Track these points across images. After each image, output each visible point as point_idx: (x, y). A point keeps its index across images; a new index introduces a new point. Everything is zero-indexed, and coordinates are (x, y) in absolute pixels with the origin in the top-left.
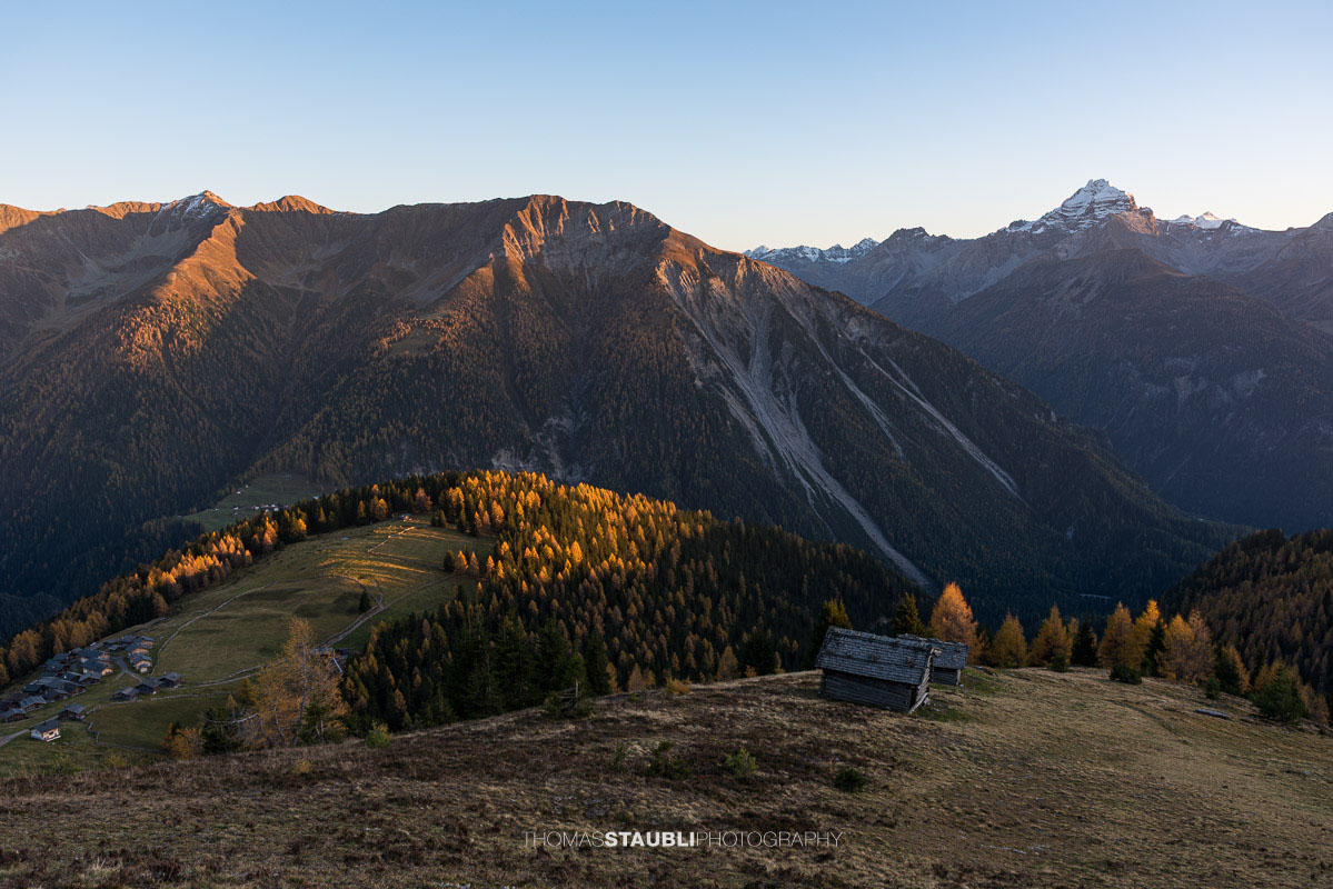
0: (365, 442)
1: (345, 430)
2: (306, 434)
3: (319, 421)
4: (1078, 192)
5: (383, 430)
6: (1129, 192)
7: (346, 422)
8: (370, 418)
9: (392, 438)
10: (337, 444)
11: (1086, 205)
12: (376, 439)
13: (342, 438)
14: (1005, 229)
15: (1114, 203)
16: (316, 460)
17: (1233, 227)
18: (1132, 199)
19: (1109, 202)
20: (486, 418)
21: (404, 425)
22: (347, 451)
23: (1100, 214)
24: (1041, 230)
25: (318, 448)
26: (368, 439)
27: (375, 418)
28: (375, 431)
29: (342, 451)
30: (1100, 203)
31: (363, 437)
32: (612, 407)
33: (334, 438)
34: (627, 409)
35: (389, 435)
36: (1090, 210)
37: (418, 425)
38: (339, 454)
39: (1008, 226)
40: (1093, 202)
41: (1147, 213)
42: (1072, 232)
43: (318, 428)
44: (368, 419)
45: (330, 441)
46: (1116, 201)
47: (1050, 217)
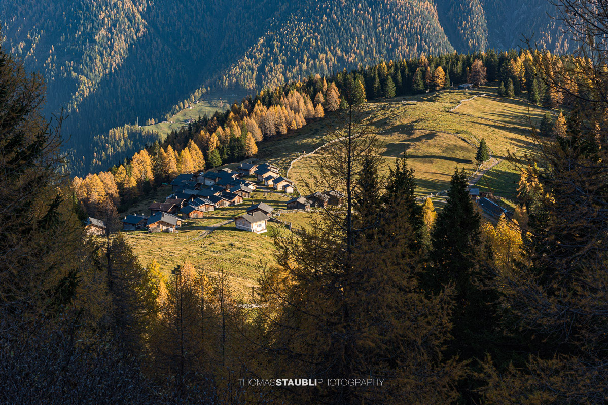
0: (304, 67)
1: (285, 55)
2: (250, 57)
3: (262, 45)
5: (322, 56)
7: (287, 46)
8: (309, 43)
9: (330, 64)
10: (279, 67)
12: (315, 64)
13: (283, 62)
16: (259, 81)
20: (420, 49)
21: (342, 51)
22: (289, 75)
25: (261, 70)
26: (308, 63)
27: (314, 44)
28: (314, 57)
29: (284, 74)
31: (303, 62)
32: (547, 42)
33: (276, 62)
34: (562, 45)
35: (327, 62)
37: (355, 53)
38: (281, 77)
43: (261, 52)
44: (307, 44)
45: (272, 64)
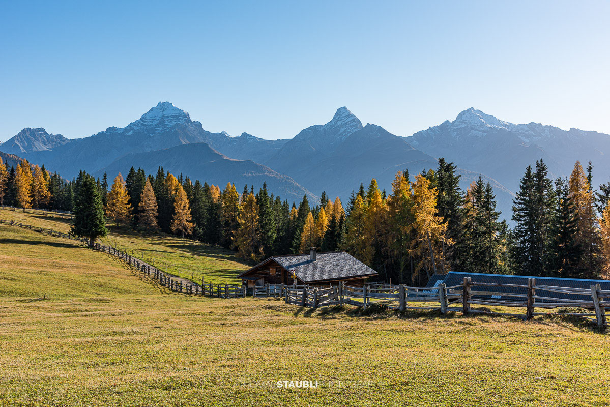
4: (152, 109)
6: (186, 111)
11: (158, 118)
14: (103, 132)
15: (177, 117)
17: (248, 137)
18: (188, 115)
19: (174, 116)
23: (170, 124)
24: (131, 133)
30: (168, 117)
36: (162, 121)
39: (105, 131)
40: (163, 116)
41: (199, 125)
42: (151, 135)
46: (178, 116)
47: (135, 125)
